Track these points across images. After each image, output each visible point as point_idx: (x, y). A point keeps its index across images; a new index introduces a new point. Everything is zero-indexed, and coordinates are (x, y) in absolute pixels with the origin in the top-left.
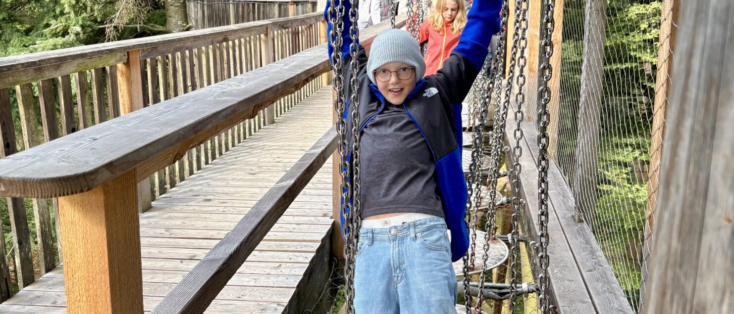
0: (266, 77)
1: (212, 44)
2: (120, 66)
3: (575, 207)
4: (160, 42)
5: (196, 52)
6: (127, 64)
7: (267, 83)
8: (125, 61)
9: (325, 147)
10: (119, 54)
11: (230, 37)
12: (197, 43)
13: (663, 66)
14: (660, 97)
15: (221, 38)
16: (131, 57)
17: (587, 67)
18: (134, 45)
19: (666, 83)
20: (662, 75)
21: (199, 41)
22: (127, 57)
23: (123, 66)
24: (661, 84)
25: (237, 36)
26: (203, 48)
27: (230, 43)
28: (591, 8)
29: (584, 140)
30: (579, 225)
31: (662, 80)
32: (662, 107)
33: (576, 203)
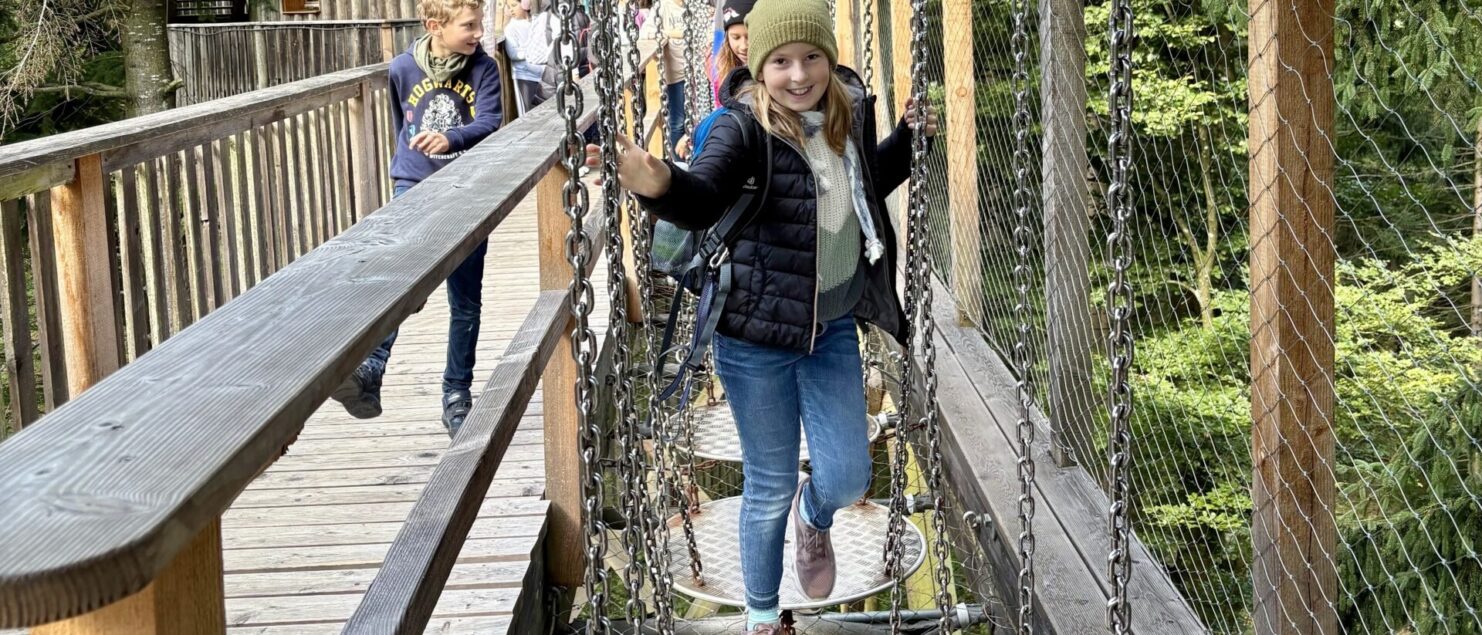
0: (436, 213)
1: (251, 128)
2: (59, 191)
3: (1053, 434)
4: (145, 131)
5: (218, 147)
6: (75, 185)
7: (448, 229)
8: (71, 179)
9: (537, 345)
10: (58, 165)
11: (288, 111)
12: (220, 127)
13: (1265, 148)
14: (1264, 214)
15: (269, 113)
16: (83, 168)
17: (1055, 145)
18: (92, 144)
19: (1276, 184)
20: (1264, 167)
21: (225, 124)
22: (73, 170)
23: (65, 189)
24: (1263, 187)
25: (301, 106)
26: (233, 138)
27: (287, 122)
28: (1053, 28)
29: (1064, 294)
30: (1067, 472)
31: (1265, 177)
32: (1273, 234)
33: (1054, 425)
